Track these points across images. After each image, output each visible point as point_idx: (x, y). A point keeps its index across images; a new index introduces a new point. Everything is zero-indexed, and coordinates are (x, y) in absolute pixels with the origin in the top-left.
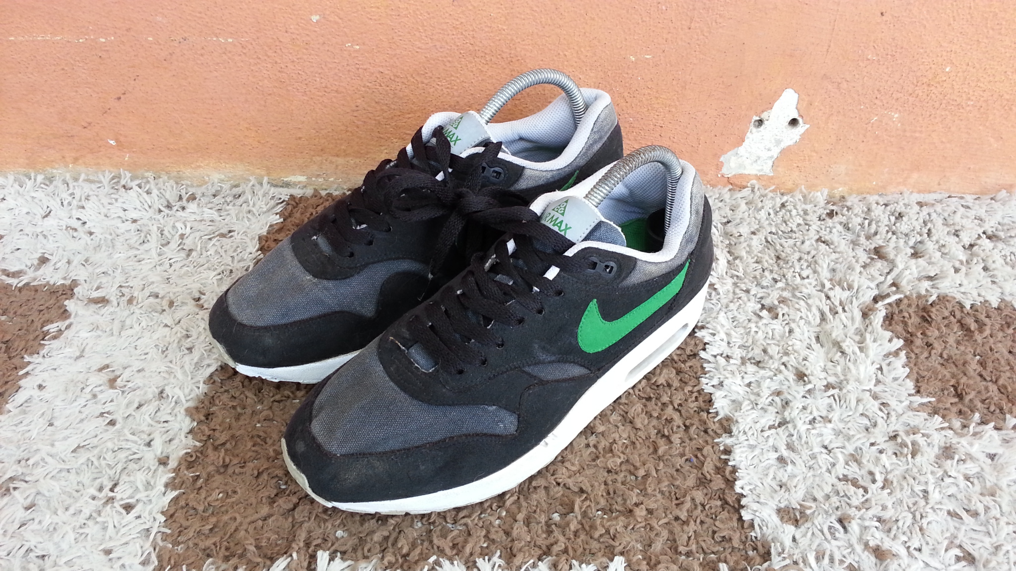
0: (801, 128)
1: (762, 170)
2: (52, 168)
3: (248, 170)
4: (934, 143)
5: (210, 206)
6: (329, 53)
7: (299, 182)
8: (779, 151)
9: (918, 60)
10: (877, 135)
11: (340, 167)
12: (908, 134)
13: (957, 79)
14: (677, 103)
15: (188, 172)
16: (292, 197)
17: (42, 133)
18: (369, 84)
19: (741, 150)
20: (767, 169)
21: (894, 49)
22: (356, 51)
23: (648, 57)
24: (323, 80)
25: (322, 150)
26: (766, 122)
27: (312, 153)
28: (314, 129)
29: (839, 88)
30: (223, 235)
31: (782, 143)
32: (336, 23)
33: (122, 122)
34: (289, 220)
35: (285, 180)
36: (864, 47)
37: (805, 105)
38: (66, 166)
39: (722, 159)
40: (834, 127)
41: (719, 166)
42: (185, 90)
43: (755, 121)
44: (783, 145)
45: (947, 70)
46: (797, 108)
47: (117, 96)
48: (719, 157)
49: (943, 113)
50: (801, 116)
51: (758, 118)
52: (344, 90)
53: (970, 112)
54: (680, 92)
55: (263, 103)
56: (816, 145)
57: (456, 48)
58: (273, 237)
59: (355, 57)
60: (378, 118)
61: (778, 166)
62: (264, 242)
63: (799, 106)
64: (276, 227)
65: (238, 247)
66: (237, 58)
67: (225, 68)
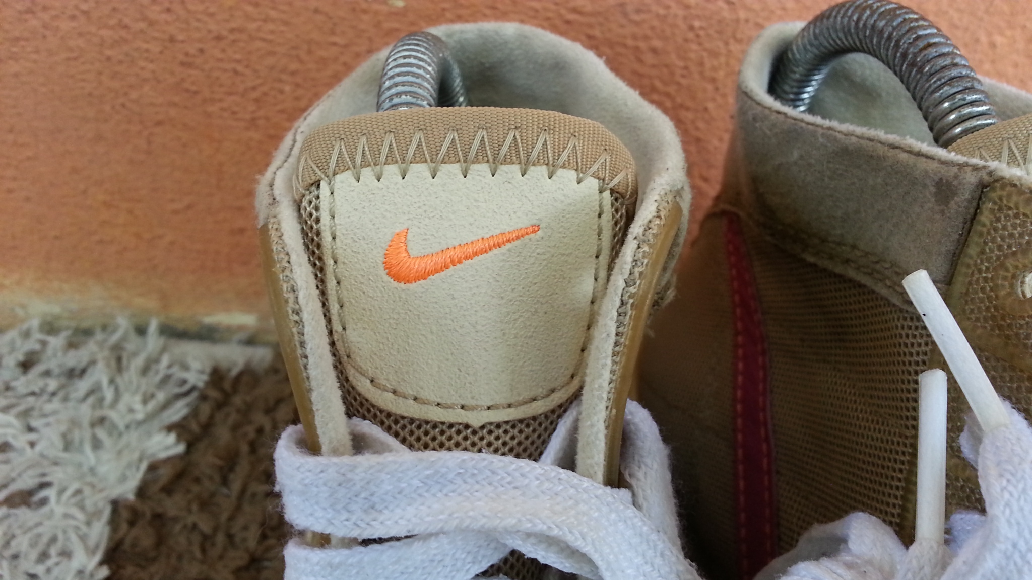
3: (114, 296)
7: (241, 328)
16: (217, 374)
30: (22, 499)
34: (200, 446)
35: (208, 318)
55: (142, 143)
58: (150, 508)
62: (123, 529)
66: (65, 25)
67: (37, 52)
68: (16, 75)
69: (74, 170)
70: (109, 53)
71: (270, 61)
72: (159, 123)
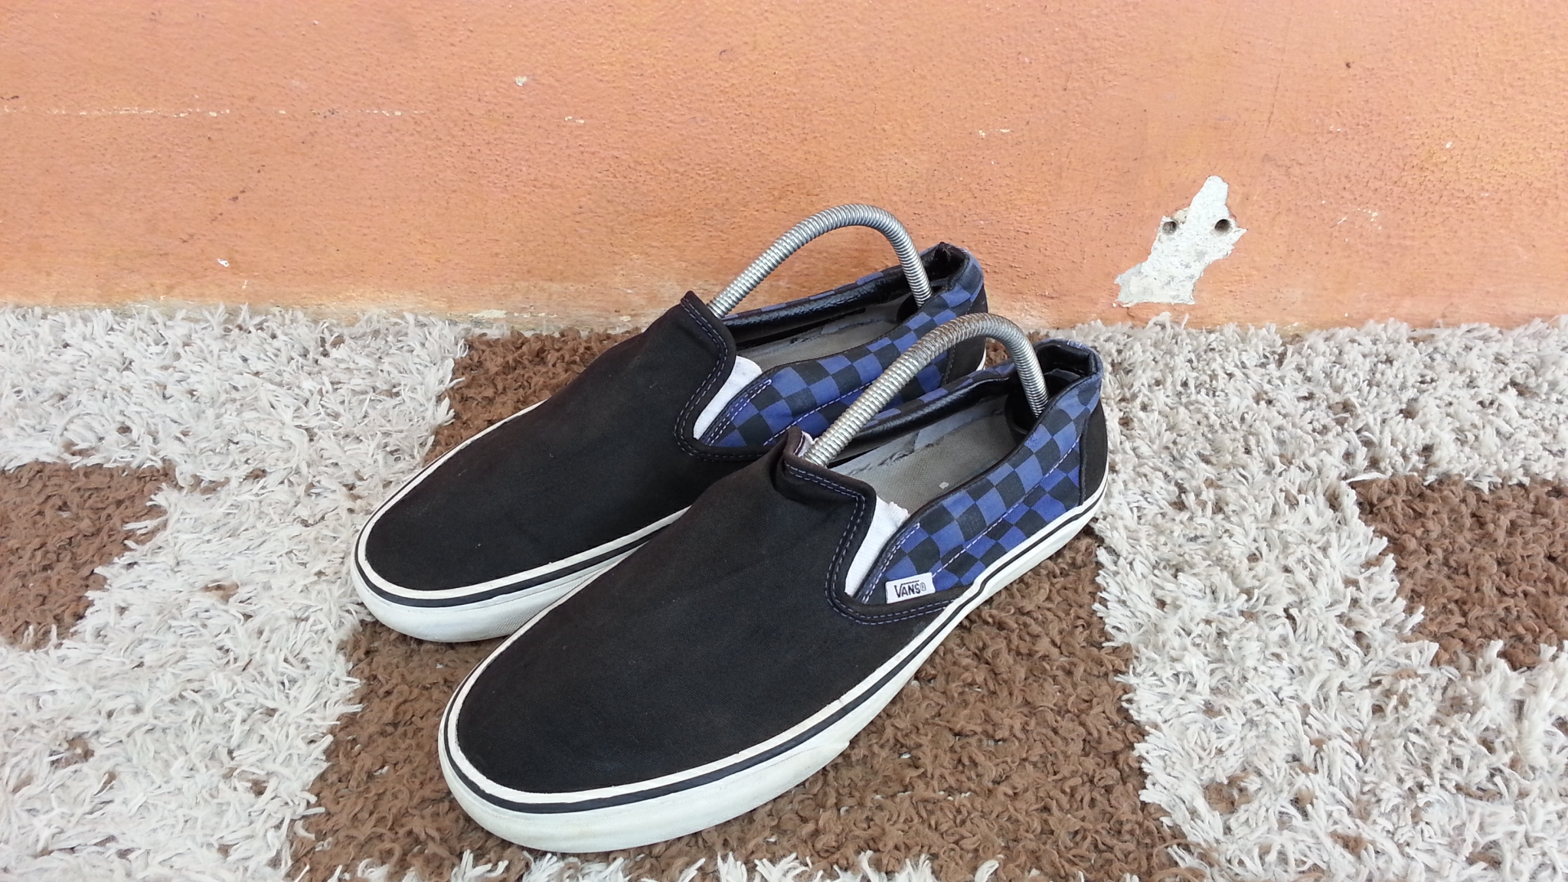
0: (1234, 234)
1: (1178, 296)
2: (135, 301)
3: (422, 302)
4: (1434, 255)
6: (541, 130)
7: (496, 320)
8: (1202, 267)
9: (1404, 131)
10: (1348, 243)
11: (555, 297)
12: (1394, 242)
13: (1463, 160)
14: (1050, 199)
15: (332, 306)
16: (483, 338)
17: (121, 250)
18: (599, 175)
19: (1146, 267)
20: (1186, 295)
21: (1367, 115)
22: (580, 127)
23: (1004, 131)
24: (531, 170)
25: (529, 272)
26: (1181, 226)
27: (514, 276)
28: (518, 241)
29: (1288, 175)
31: (1207, 257)
32: (551, 86)
33: (239, 233)
35: (475, 316)
36: (1323, 113)
37: (1239, 202)
38: (156, 298)
39: (1118, 281)
40: (1282, 232)
41: (1114, 291)
42: (331, 186)
43: (1166, 224)
44: (1209, 259)
45: (1448, 146)
46: (1226, 205)
47: (234, 195)
48: (1114, 278)
49: (1444, 210)
50: (1233, 216)
51: (1169, 220)
52: (562, 184)
53: (1486, 208)
54: (1053, 182)
55: (444, 203)
56: (1257, 259)
57: (725, 121)
59: (576, 137)
60: (609, 224)
61: (1200, 291)
63: (1230, 202)
66: (407, 139)
67: (390, 153)
68: (377, 167)
69: (404, 221)
70: (429, 153)
71: (516, 154)
72: (454, 191)
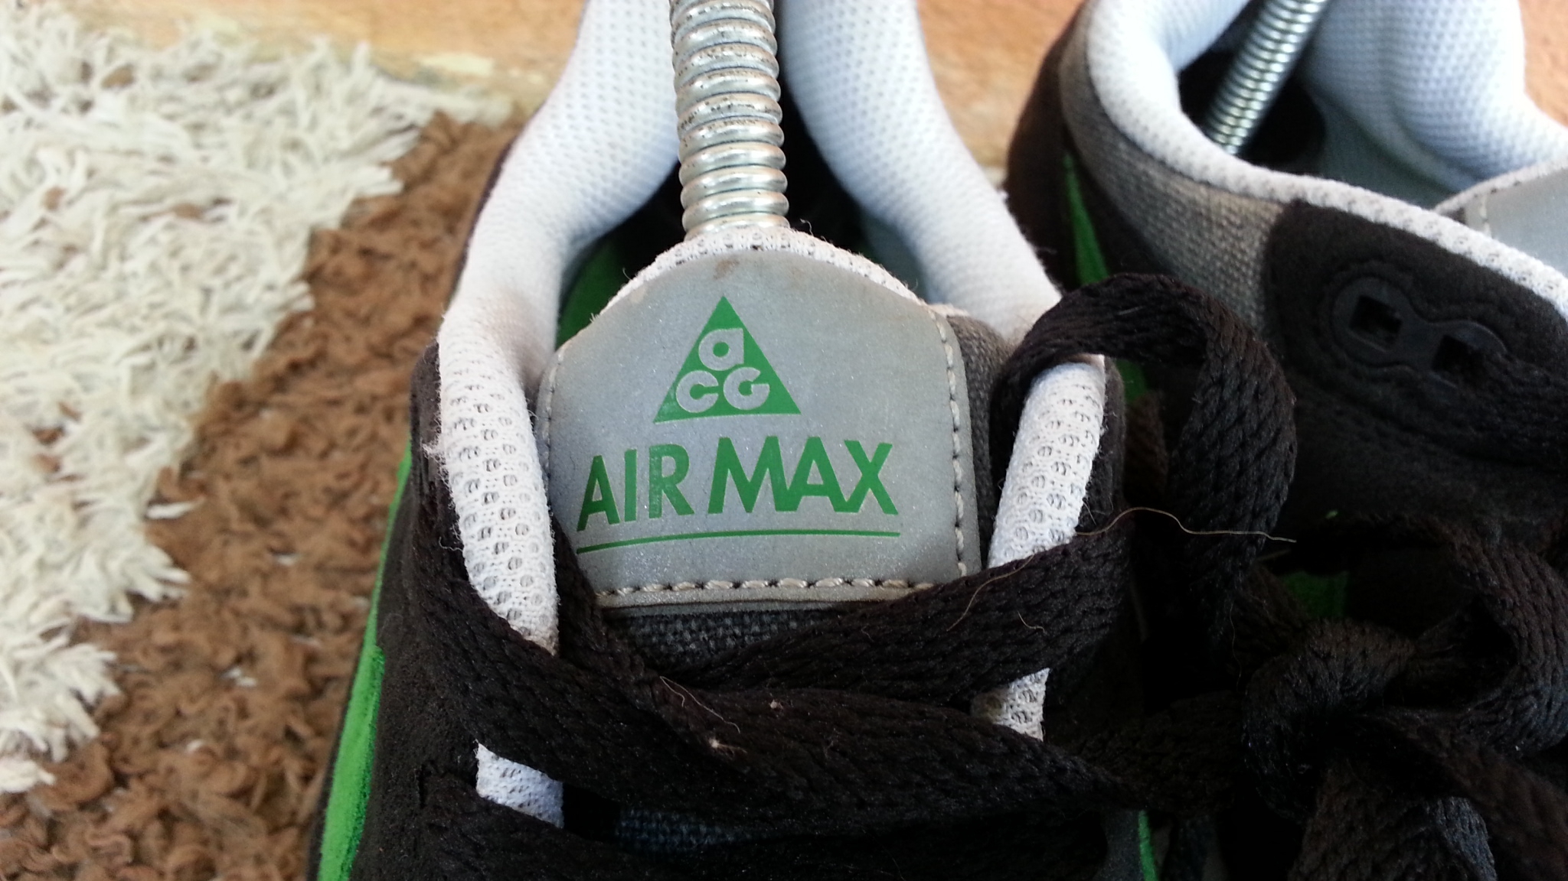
5: (169, 108)
7: (470, 78)
16: (441, 119)
30: (191, 212)
34: (422, 190)
35: (426, 62)
58: (356, 240)
62: (323, 255)
64: (375, 210)
65: (232, 258)
